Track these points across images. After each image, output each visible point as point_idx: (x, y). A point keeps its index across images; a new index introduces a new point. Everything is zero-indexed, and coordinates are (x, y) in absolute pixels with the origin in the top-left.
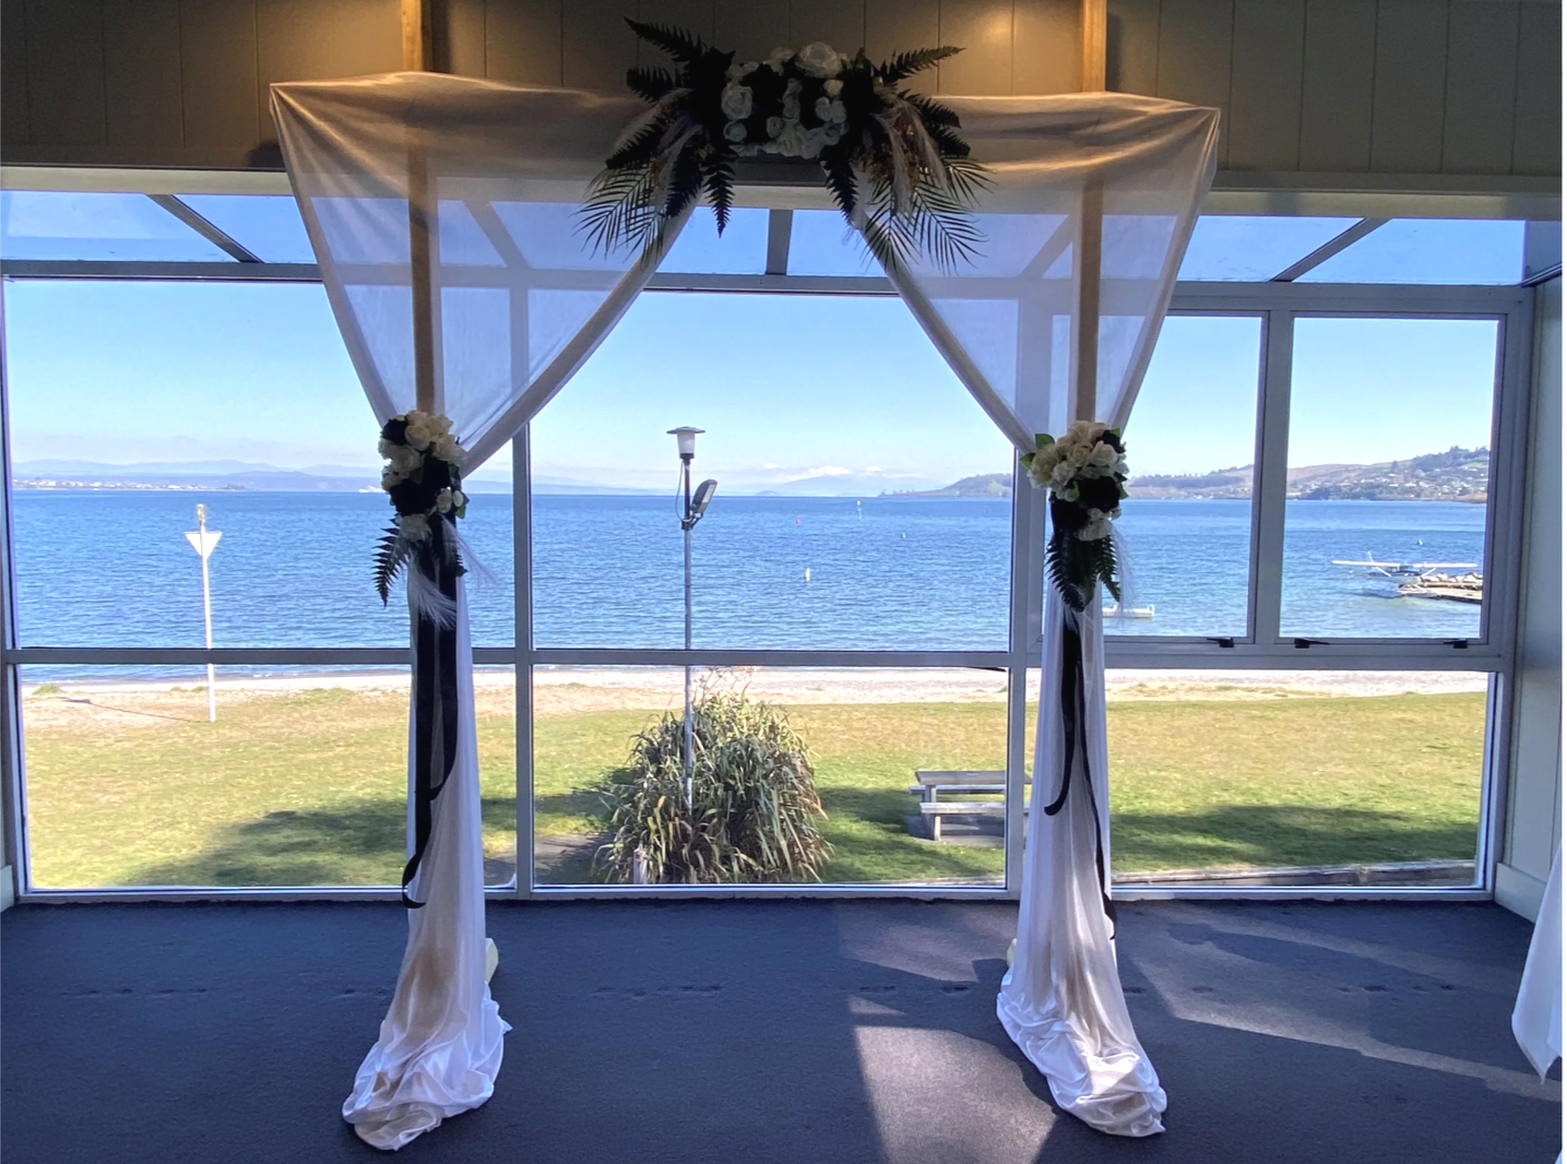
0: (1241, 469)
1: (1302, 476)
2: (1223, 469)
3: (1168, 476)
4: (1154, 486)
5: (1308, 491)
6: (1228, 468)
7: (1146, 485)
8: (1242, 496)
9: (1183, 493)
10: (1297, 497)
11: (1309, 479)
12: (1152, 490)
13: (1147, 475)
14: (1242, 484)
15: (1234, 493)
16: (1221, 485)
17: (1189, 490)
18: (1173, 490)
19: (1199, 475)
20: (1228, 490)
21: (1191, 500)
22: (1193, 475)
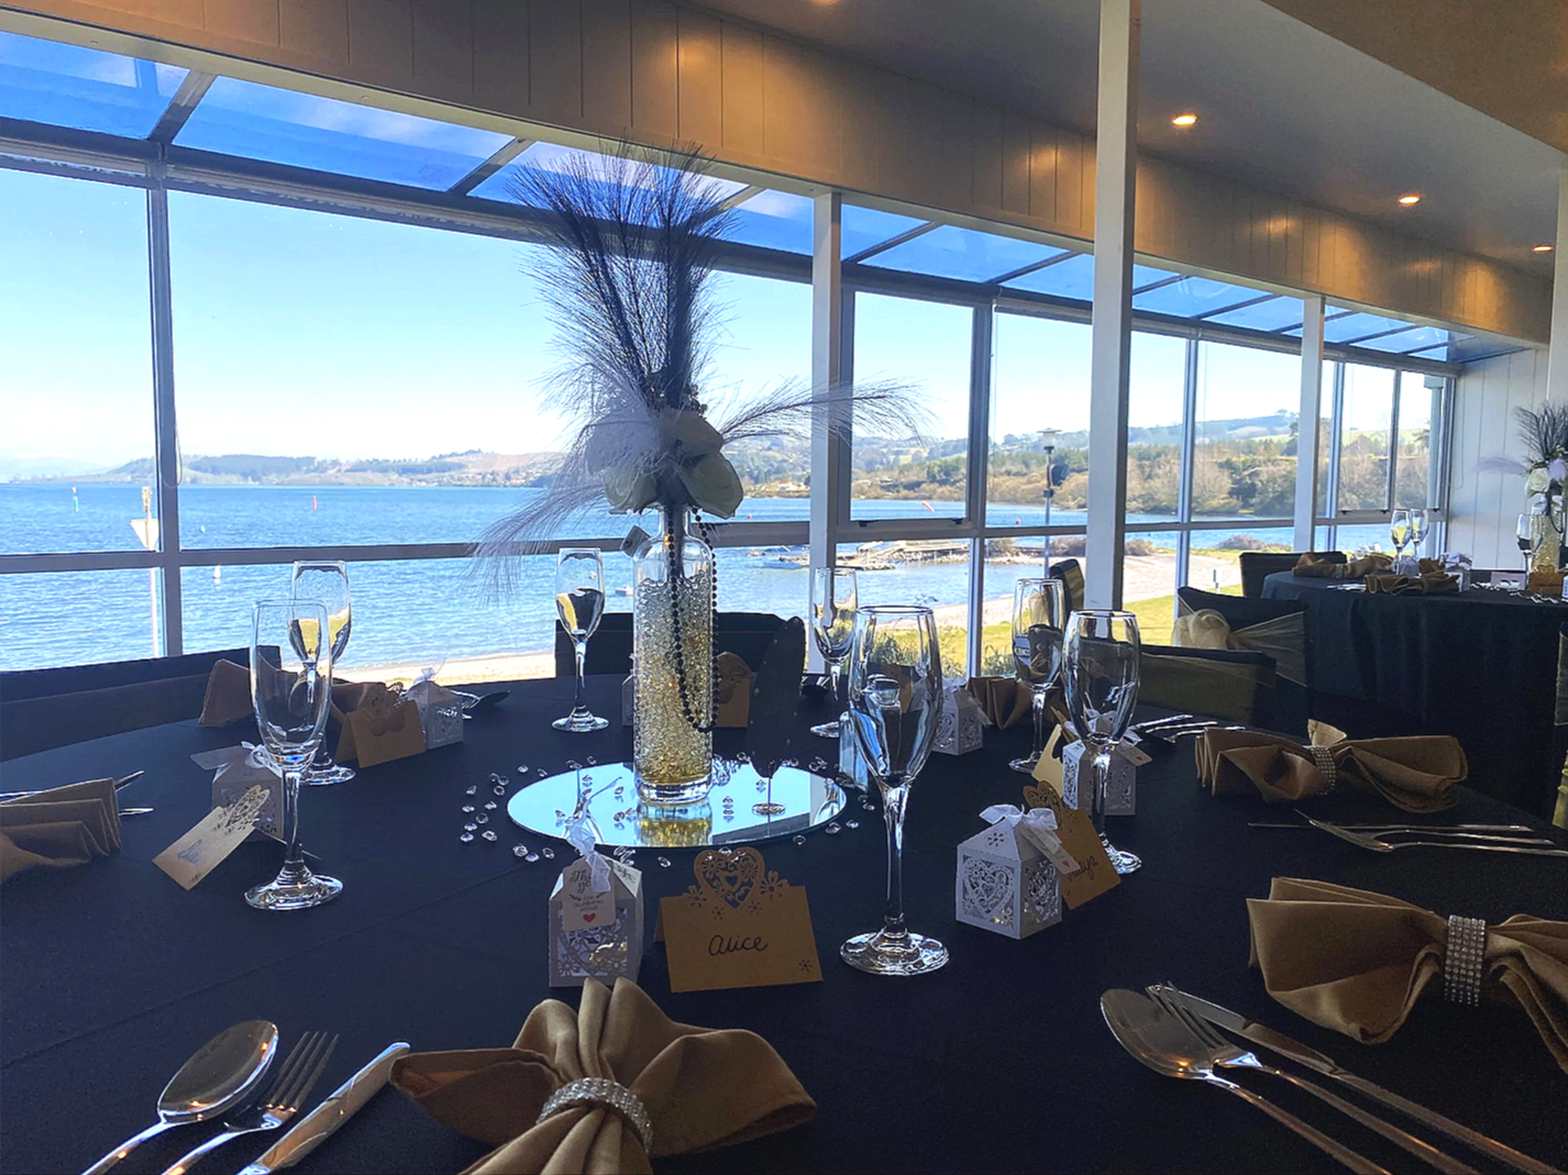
0: (462, 455)
1: (522, 464)
2: (444, 454)
3: (387, 461)
4: (373, 471)
5: (532, 479)
6: (449, 453)
7: (364, 470)
8: (468, 483)
9: (405, 479)
10: (522, 485)
11: (529, 467)
12: (369, 474)
13: (364, 460)
14: (465, 470)
15: (459, 480)
16: (444, 471)
17: (413, 477)
18: (394, 477)
19: (419, 461)
20: (452, 477)
21: (415, 485)
22: (413, 460)
